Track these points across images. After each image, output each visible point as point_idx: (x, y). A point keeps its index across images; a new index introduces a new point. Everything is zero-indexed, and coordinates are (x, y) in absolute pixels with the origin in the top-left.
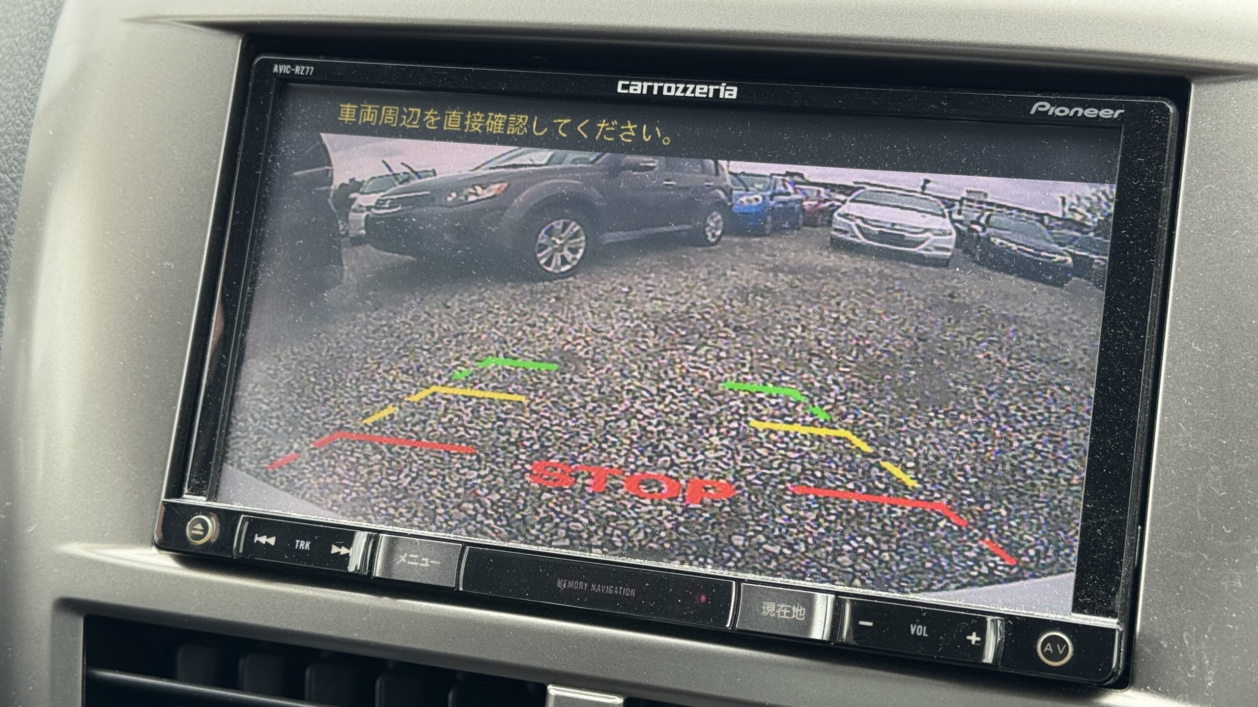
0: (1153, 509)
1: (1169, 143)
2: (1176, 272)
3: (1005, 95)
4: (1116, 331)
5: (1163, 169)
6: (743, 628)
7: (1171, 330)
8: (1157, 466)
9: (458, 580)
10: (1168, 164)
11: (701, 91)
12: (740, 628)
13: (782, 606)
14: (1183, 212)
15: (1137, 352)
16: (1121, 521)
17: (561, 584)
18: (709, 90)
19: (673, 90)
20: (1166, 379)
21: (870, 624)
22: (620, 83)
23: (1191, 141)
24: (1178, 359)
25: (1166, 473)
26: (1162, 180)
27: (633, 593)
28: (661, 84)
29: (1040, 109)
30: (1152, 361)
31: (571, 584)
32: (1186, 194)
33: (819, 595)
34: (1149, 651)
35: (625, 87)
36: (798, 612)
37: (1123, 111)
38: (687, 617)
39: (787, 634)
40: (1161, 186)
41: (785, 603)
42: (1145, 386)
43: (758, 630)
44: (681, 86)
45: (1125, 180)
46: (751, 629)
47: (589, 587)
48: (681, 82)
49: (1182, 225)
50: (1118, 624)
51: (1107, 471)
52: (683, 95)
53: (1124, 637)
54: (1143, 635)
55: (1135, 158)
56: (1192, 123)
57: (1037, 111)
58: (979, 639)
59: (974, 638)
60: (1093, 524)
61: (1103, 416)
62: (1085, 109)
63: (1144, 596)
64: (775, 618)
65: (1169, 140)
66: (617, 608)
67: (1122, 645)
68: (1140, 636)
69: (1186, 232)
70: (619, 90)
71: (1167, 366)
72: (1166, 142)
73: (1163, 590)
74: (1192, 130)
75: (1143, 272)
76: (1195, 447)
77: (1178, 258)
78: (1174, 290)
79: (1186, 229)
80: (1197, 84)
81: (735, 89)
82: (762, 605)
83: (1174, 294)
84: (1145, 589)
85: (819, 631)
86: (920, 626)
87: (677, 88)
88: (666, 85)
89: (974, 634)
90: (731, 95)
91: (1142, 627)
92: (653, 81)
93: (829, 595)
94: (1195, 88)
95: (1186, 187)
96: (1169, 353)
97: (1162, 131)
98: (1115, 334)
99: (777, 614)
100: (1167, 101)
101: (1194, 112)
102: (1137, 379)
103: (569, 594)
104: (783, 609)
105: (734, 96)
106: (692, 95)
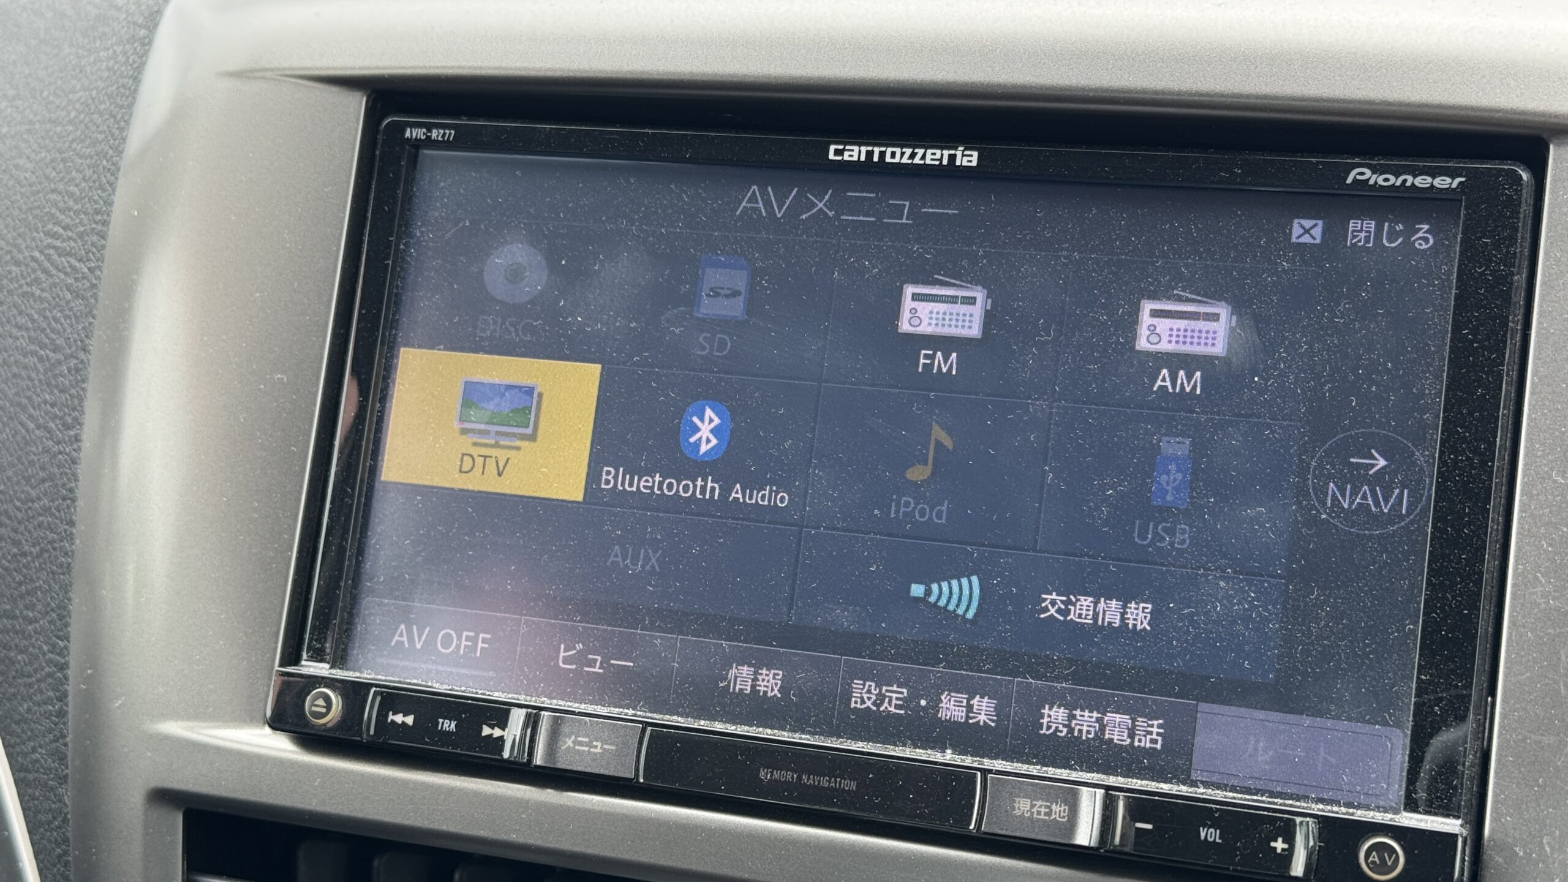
0: (1505, 681)
1: (1522, 220)
2: (1533, 383)
3: (1314, 160)
4: (1456, 457)
5: (1515, 253)
6: (991, 831)
7: (1526, 455)
8: (1509, 628)
9: (637, 770)
10: (1521, 246)
11: (933, 156)
12: (986, 830)
13: (1039, 803)
14: (1541, 306)
15: (1483, 483)
16: (1465, 696)
17: (764, 774)
18: (942, 155)
19: (898, 155)
20: (1521, 518)
21: (1149, 827)
22: (832, 148)
23: (1550, 217)
24: (1535, 492)
25: (1521, 637)
26: (1514, 266)
27: (853, 786)
28: (883, 149)
29: (1359, 177)
30: (1503, 494)
31: (776, 775)
32: (1543, 283)
33: (1084, 789)
34: (1500, 860)
35: (838, 152)
36: (1059, 811)
37: (1463, 179)
38: (921, 816)
39: (1045, 838)
40: (1512, 274)
41: (1043, 800)
42: (1494, 525)
43: (1009, 833)
44: (908, 151)
45: (1466, 266)
46: (1000, 832)
47: (800, 778)
48: (907, 146)
49: (1539, 323)
50: (1462, 826)
51: (1447, 634)
52: (910, 161)
53: (1469, 842)
54: (1493, 840)
55: (1480, 238)
56: (1551, 193)
57: (1355, 180)
58: (1286, 846)
59: (1279, 845)
60: (1430, 700)
61: (1442, 564)
62: (1415, 176)
63: (1494, 792)
64: (1031, 819)
65: (1521, 216)
66: (834, 805)
67: (1467, 852)
68: (1489, 841)
69: (1543, 331)
70: (831, 156)
71: (1521, 500)
72: (1518, 218)
73: (1518, 784)
74: (1551, 204)
75: (1490, 383)
76: (1557, 603)
77: (1535, 365)
78: (1530, 405)
79: (1545, 329)
80: (1558, 145)
81: (975, 154)
82: (1014, 801)
83: (1530, 410)
84: (1495, 783)
85: (1085, 835)
86: (1212, 830)
87: (903, 154)
88: (890, 150)
89: (1280, 840)
90: (970, 161)
91: (1492, 830)
92: (874, 145)
93: (1098, 791)
94: (1555, 150)
95: (1544, 275)
96: (1524, 484)
97: (1513, 205)
98: (1455, 461)
99: (1032, 813)
100: (1519, 167)
101: (1554, 180)
102: (1484, 518)
103: (775, 787)
104: (1040, 807)
105: (974, 164)
106: (922, 162)
